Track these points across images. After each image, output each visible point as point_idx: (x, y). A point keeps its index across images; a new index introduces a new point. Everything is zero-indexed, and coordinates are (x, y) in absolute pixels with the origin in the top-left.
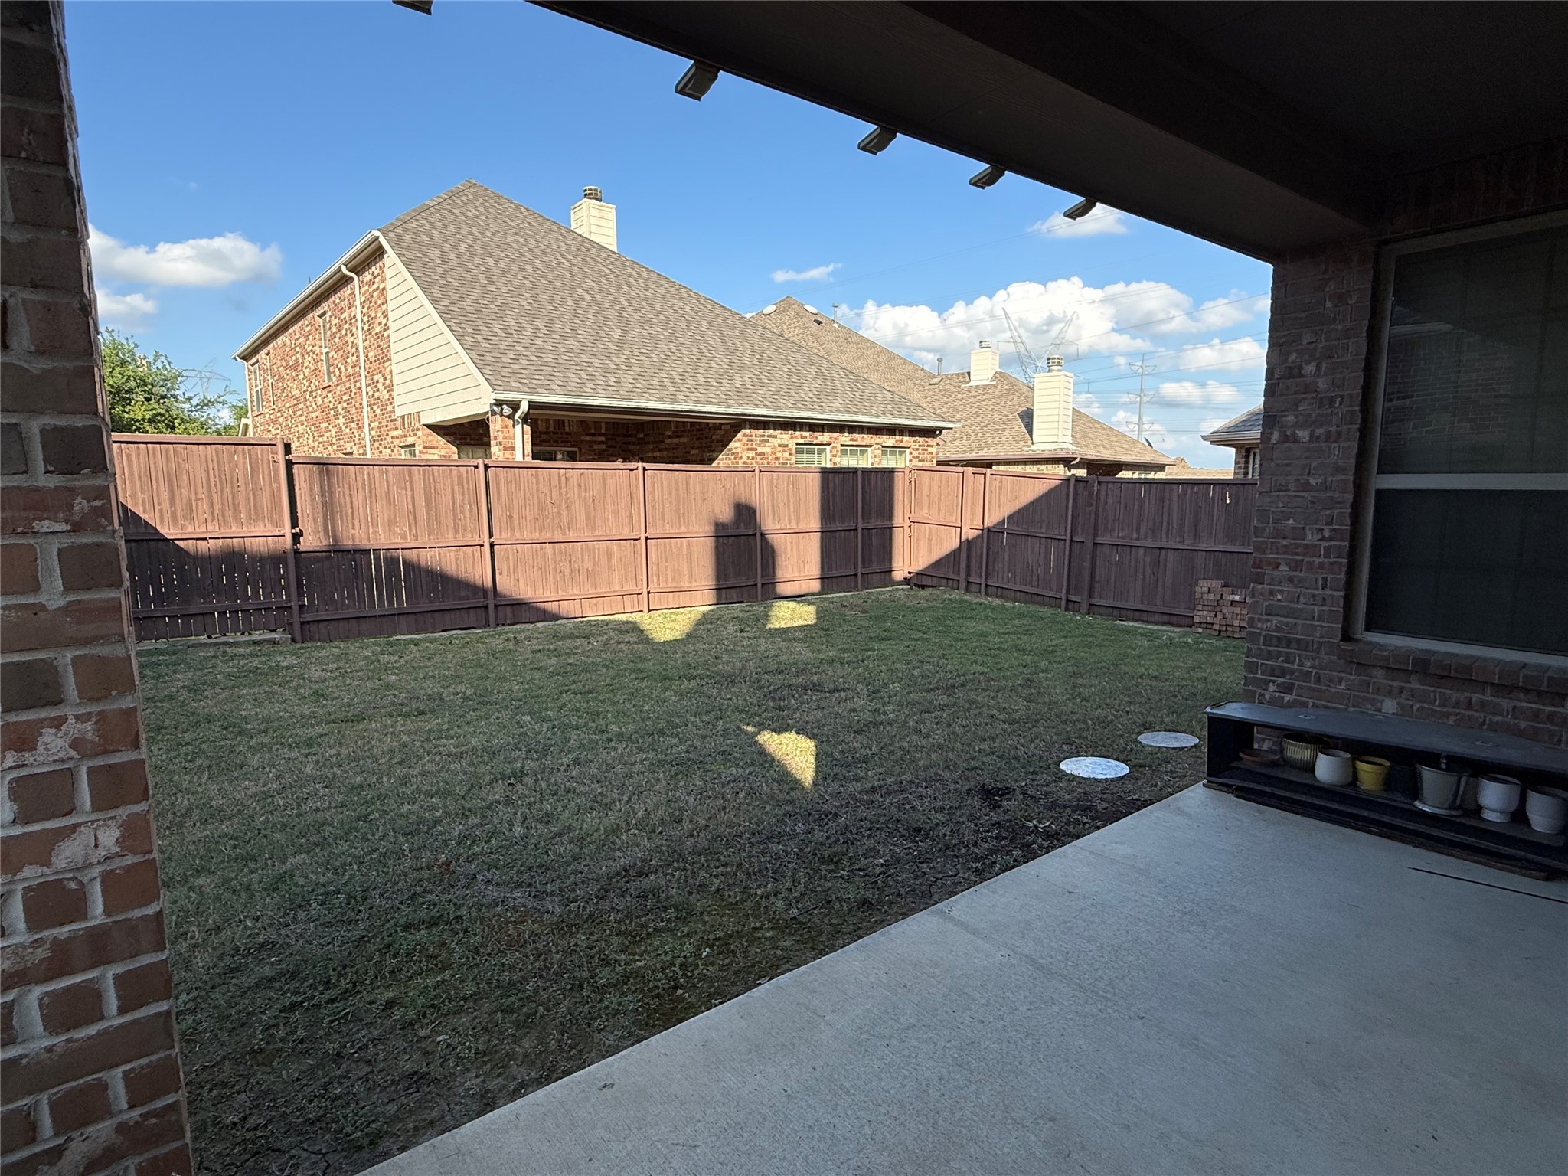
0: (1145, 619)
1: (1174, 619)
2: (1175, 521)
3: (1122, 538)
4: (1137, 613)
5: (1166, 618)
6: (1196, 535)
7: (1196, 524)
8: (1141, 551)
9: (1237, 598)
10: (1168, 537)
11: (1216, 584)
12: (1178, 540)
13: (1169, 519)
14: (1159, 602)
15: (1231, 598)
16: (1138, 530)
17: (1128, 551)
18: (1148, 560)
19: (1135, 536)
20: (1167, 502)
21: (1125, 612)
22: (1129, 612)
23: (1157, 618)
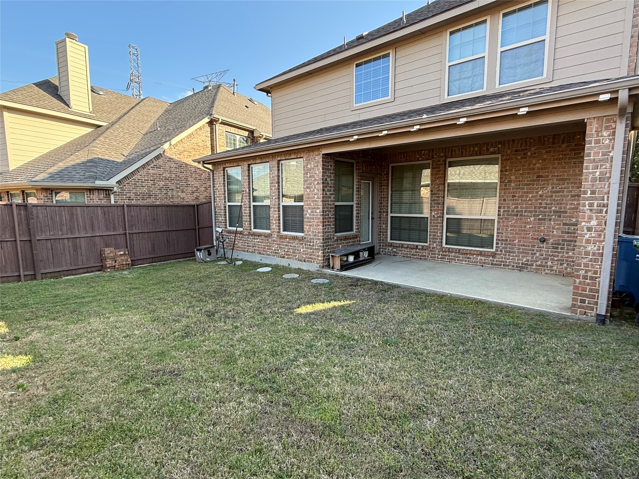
0: (74, 273)
1: (90, 270)
2: (81, 223)
3: (52, 235)
4: (70, 272)
5: (85, 270)
6: (93, 230)
7: (92, 225)
8: (66, 241)
9: (122, 253)
10: (79, 232)
11: (112, 249)
12: (85, 232)
13: (78, 223)
14: (80, 263)
15: (119, 253)
16: (61, 230)
17: (58, 242)
18: (70, 244)
19: (60, 233)
20: (75, 216)
21: (62, 273)
22: (65, 272)
23: (81, 271)
